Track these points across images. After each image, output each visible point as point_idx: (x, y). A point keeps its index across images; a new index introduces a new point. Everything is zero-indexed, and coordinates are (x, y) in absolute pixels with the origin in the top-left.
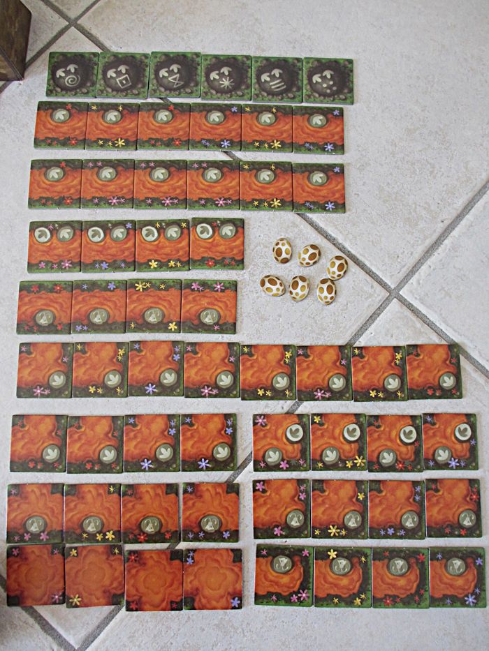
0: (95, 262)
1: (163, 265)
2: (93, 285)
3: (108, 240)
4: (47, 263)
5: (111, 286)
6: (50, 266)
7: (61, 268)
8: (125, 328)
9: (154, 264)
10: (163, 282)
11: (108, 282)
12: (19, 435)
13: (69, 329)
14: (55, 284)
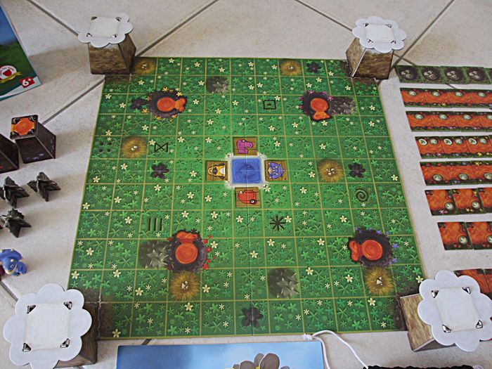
0: (452, 153)
1: (484, 155)
2: (455, 163)
3: (454, 144)
4: (430, 154)
5: (464, 164)
6: (431, 156)
7: (437, 156)
8: (477, 181)
9: (480, 154)
10: (487, 162)
11: (462, 162)
12: (444, 232)
13: (450, 182)
14: (437, 163)
